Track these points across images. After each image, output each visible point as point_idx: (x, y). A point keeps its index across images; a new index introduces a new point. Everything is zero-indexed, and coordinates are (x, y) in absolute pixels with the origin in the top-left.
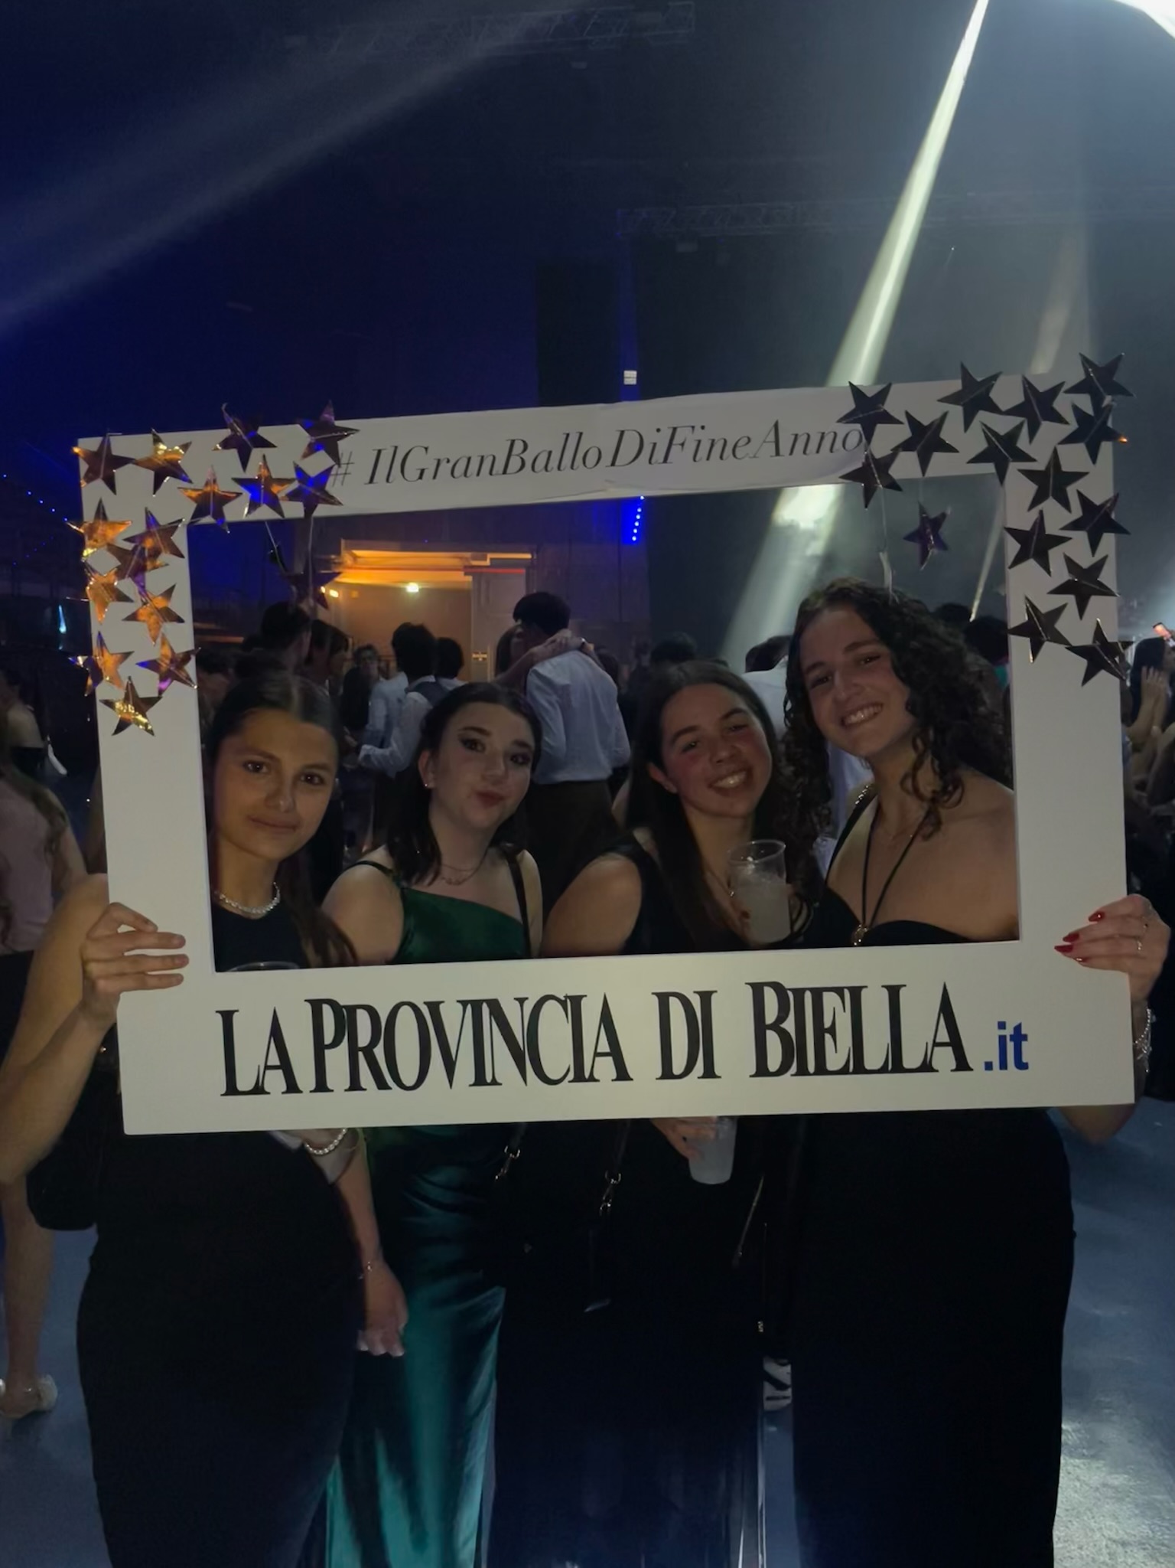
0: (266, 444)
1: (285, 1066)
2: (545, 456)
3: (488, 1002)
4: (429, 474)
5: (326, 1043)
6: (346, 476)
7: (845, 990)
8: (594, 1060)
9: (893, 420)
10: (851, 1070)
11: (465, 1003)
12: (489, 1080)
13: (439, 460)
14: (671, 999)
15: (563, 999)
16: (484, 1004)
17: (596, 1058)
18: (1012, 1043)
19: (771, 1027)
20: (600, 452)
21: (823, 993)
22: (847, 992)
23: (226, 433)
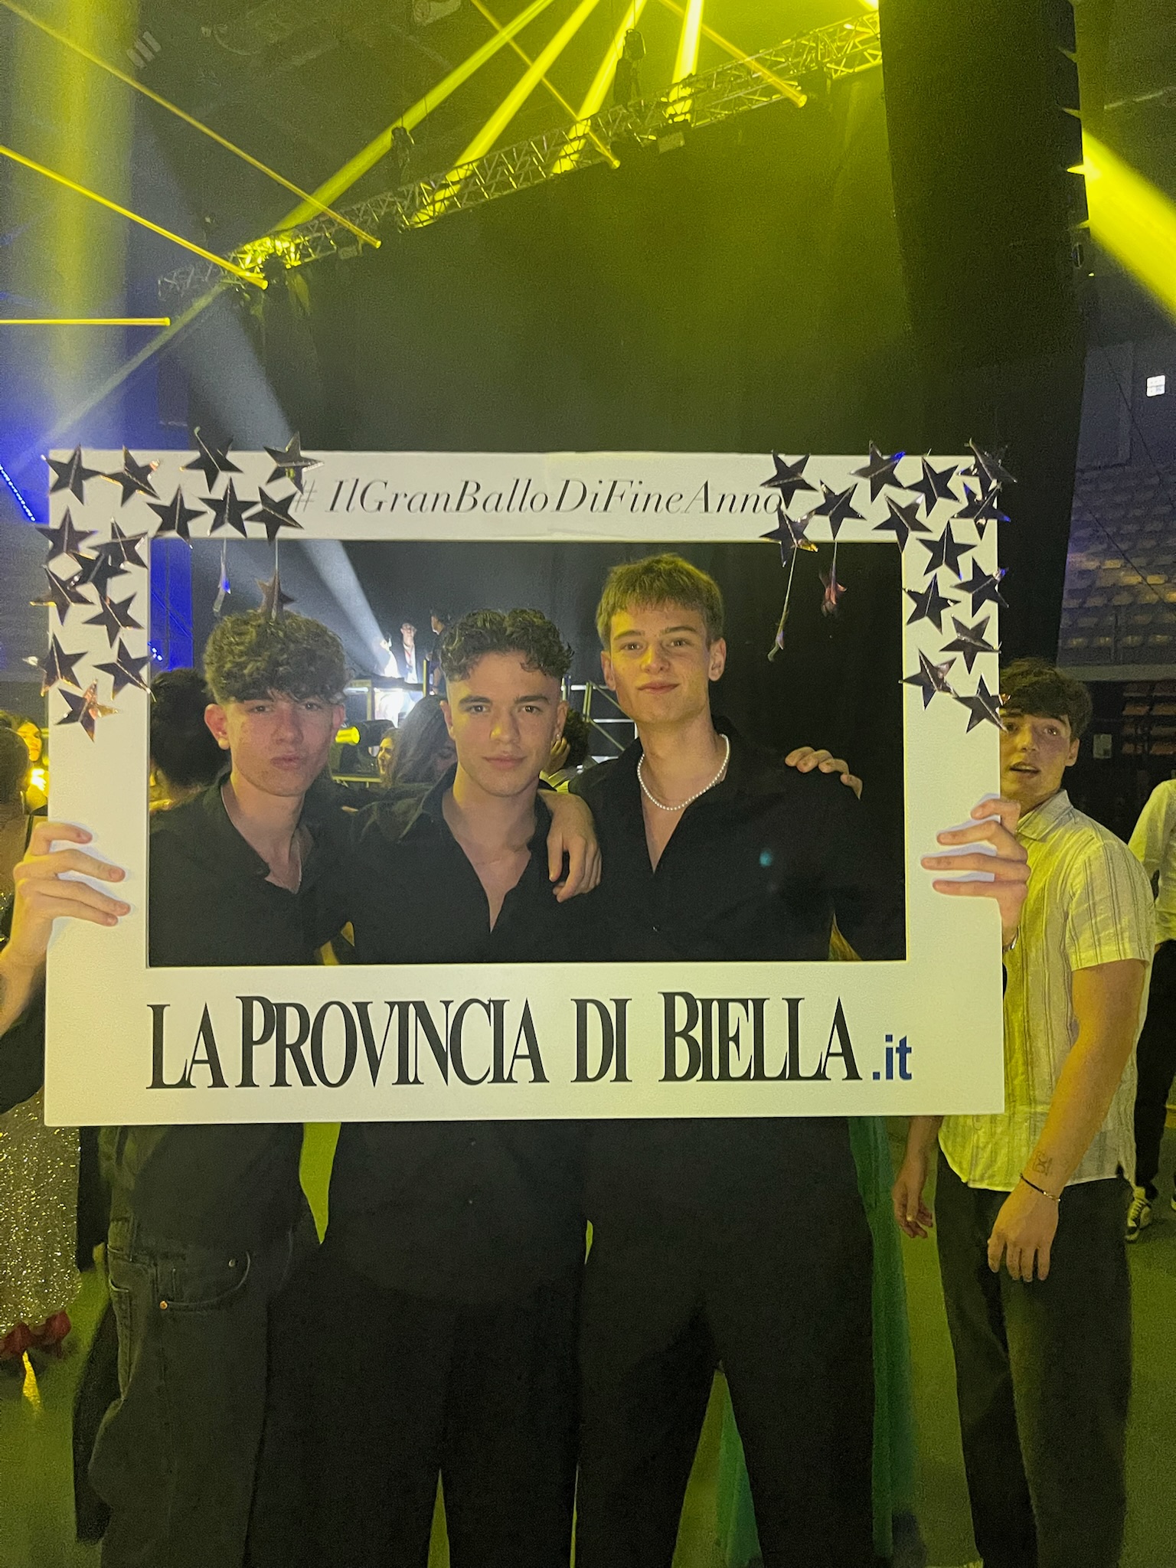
1: (213, 1061)
2: (496, 497)
3: (415, 1003)
4: (386, 506)
5: (254, 1039)
6: (309, 503)
7: (750, 1002)
8: (513, 1062)
9: (810, 488)
10: (752, 1077)
11: (392, 1004)
12: (411, 1079)
13: (397, 495)
14: (589, 1005)
15: (487, 1003)
16: (411, 1006)
17: (516, 1060)
18: (898, 1055)
19: (680, 1034)
20: (546, 497)
21: (730, 1004)
22: (751, 1004)
23: (195, 455)
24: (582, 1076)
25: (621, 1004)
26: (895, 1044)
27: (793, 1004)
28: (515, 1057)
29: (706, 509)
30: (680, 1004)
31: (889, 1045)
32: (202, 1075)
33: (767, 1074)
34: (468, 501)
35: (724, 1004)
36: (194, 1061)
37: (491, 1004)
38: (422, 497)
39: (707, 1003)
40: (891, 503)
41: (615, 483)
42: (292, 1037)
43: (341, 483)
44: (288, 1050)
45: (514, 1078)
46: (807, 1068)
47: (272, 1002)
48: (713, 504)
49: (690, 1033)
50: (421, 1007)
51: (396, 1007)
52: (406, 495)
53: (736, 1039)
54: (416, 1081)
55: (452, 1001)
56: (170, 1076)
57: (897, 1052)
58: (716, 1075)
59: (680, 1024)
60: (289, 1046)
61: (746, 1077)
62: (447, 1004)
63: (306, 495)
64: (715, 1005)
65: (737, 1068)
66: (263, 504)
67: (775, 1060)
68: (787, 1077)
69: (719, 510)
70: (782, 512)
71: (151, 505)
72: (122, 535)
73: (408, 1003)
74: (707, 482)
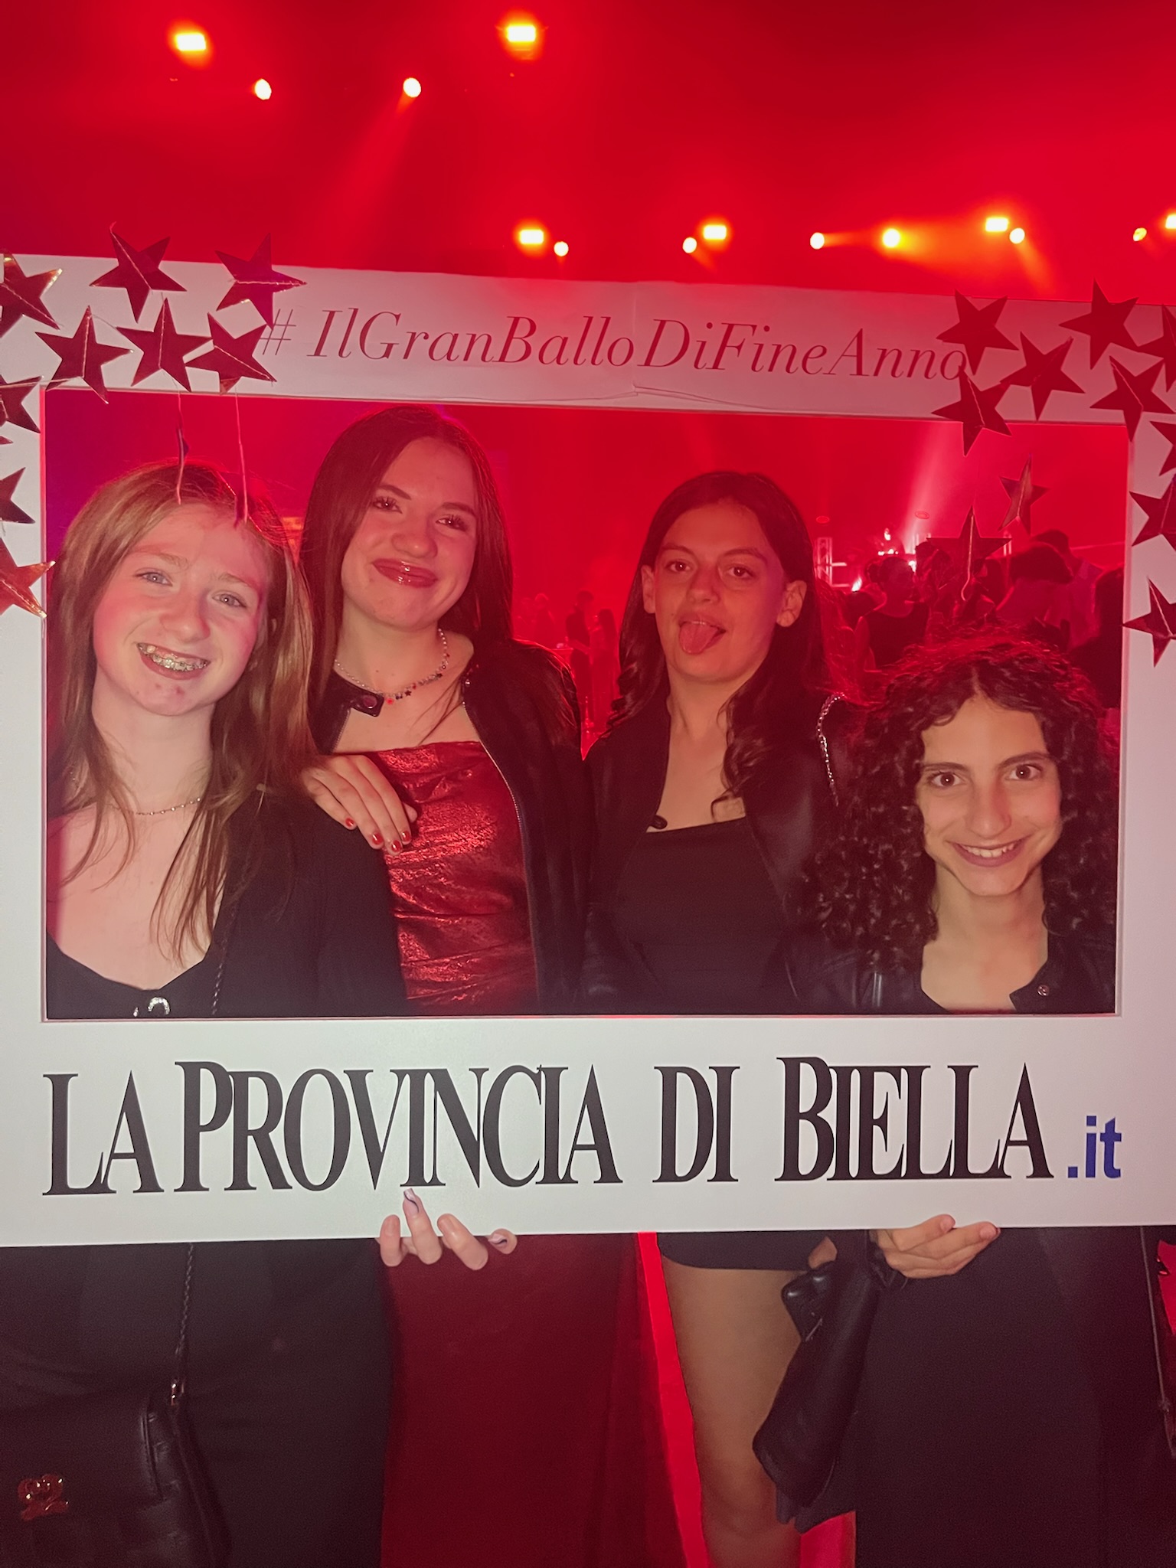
1: (141, 1153)
2: (559, 341)
3: (433, 1072)
4: (398, 351)
5: (201, 1124)
6: (283, 341)
7: (903, 1070)
8: (572, 1153)
9: (1007, 345)
10: (903, 1174)
11: (401, 1074)
12: (428, 1181)
13: (414, 334)
14: (679, 1075)
15: (536, 1071)
16: (428, 1075)
17: (575, 1152)
18: (1103, 1143)
19: (805, 1116)
20: (631, 344)
21: (875, 1073)
22: (904, 1074)
23: (111, 264)
24: (668, 1173)
25: (725, 1075)
26: (1099, 1129)
27: (962, 1074)
28: (576, 1147)
29: (859, 372)
30: (807, 1073)
31: (1091, 1130)
32: (125, 1174)
33: (924, 1170)
34: (517, 348)
35: (867, 1074)
36: (114, 1156)
37: (542, 1072)
38: (451, 339)
39: (844, 1073)
40: (1120, 372)
41: (731, 327)
42: (256, 1119)
43: (332, 314)
44: (250, 1138)
45: (573, 1177)
46: (979, 1161)
47: (228, 1070)
48: (869, 365)
49: (818, 1115)
50: (442, 1079)
51: (407, 1077)
52: (426, 337)
53: (883, 1122)
54: (434, 1182)
55: (488, 1070)
56: (79, 1175)
57: (1101, 1140)
58: (854, 1170)
59: (806, 1104)
60: (252, 1133)
61: (895, 1174)
62: (479, 1073)
63: (278, 331)
64: (856, 1077)
65: (883, 1162)
66: (214, 344)
67: (935, 1153)
68: (951, 1174)
69: (876, 374)
70: (966, 376)
71: (45, 337)
72: (1, 381)
73: (426, 1071)
74: (861, 331)
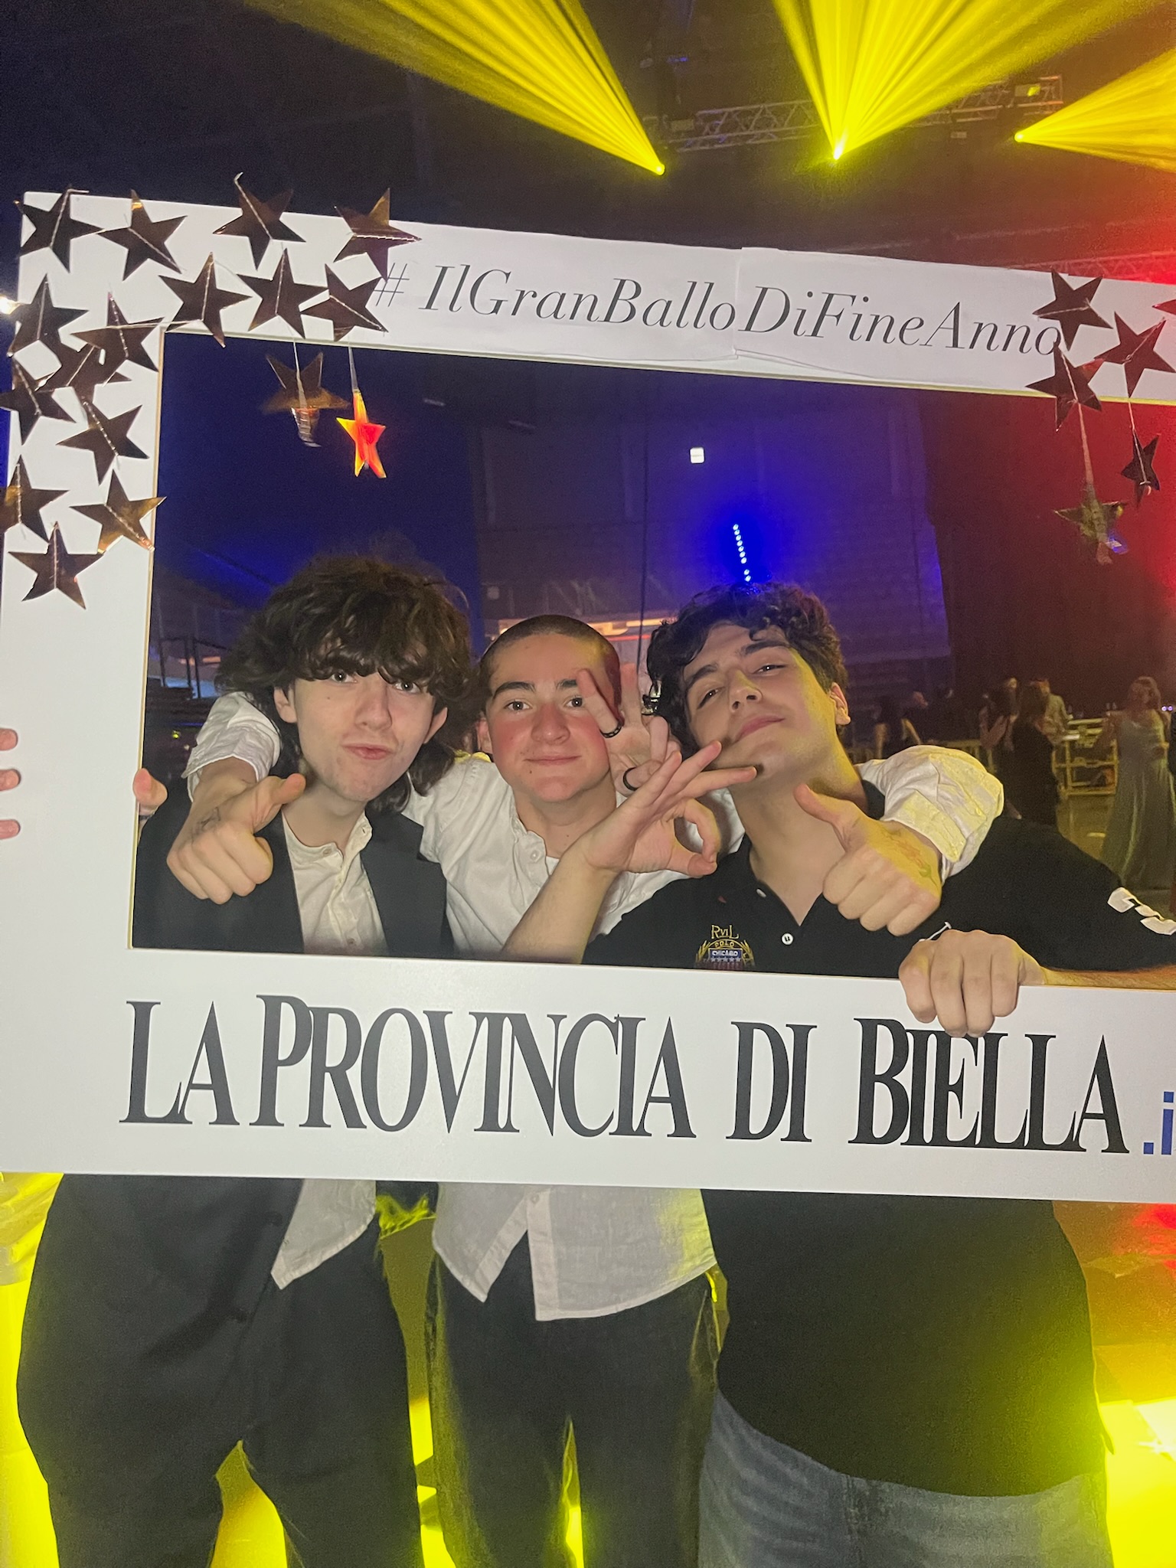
0: (288, 235)
1: (219, 1085)
2: (663, 305)
3: (510, 1016)
4: (507, 307)
5: (280, 1058)
6: (396, 294)
8: (647, 1105)
9: (1098, 322)
10: (977, 1142)
11: (479, 1017)
12: (502, 1123)
13: (523, 292)
14: (756, 1031)
15: (614, 1021)
16: (507, 1021)
17: (650, 1104)
19: (881, 1079)
20: (733, 309)
23: (235, 213)
24: (742, 1131)
25: (801, 1033)
27: (1040, 1043)
28: (650, 1099)
29: (955, 345)
30: (884, 1036)
31: (1168, 1106)
32: (202, 1104)
33: (998, 1139)
34: (622, 310)
36: (192, 1086)
37: (619, 1022)
38: (558, 298)
39: (921, 1037)
41: (831, 296)
42: (334, 1058)
43: (444, 269)
44: (327, 1075)
45: (647, 1129)
47: (308, 1006)
48: (964, 339)
49: (894, 1078)
50: (521, 1024)
51: (486, 1019)
52: (534, 295)
53: (958, 1088)
54: (509, 1128)
55: (565, 1016)
56: (156, 1104)
58: (928, 1136)
59: (882, 1066)
60: (329, 1070)
61: (969, 1142)
62: (557, 1019)
63: (391, 285)
64: (932, 1041)
65: (957, 1129)
66: (330, 291)
67: (1009, 1123)
68: (1025, 1145)
69: (972, 346)
70: (1060, 353)
71: (166, 280)
72: (123, 321)
73: (502, 1016)
74: (958, 305)
